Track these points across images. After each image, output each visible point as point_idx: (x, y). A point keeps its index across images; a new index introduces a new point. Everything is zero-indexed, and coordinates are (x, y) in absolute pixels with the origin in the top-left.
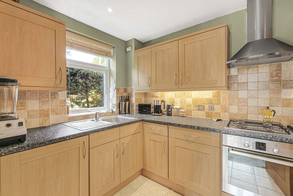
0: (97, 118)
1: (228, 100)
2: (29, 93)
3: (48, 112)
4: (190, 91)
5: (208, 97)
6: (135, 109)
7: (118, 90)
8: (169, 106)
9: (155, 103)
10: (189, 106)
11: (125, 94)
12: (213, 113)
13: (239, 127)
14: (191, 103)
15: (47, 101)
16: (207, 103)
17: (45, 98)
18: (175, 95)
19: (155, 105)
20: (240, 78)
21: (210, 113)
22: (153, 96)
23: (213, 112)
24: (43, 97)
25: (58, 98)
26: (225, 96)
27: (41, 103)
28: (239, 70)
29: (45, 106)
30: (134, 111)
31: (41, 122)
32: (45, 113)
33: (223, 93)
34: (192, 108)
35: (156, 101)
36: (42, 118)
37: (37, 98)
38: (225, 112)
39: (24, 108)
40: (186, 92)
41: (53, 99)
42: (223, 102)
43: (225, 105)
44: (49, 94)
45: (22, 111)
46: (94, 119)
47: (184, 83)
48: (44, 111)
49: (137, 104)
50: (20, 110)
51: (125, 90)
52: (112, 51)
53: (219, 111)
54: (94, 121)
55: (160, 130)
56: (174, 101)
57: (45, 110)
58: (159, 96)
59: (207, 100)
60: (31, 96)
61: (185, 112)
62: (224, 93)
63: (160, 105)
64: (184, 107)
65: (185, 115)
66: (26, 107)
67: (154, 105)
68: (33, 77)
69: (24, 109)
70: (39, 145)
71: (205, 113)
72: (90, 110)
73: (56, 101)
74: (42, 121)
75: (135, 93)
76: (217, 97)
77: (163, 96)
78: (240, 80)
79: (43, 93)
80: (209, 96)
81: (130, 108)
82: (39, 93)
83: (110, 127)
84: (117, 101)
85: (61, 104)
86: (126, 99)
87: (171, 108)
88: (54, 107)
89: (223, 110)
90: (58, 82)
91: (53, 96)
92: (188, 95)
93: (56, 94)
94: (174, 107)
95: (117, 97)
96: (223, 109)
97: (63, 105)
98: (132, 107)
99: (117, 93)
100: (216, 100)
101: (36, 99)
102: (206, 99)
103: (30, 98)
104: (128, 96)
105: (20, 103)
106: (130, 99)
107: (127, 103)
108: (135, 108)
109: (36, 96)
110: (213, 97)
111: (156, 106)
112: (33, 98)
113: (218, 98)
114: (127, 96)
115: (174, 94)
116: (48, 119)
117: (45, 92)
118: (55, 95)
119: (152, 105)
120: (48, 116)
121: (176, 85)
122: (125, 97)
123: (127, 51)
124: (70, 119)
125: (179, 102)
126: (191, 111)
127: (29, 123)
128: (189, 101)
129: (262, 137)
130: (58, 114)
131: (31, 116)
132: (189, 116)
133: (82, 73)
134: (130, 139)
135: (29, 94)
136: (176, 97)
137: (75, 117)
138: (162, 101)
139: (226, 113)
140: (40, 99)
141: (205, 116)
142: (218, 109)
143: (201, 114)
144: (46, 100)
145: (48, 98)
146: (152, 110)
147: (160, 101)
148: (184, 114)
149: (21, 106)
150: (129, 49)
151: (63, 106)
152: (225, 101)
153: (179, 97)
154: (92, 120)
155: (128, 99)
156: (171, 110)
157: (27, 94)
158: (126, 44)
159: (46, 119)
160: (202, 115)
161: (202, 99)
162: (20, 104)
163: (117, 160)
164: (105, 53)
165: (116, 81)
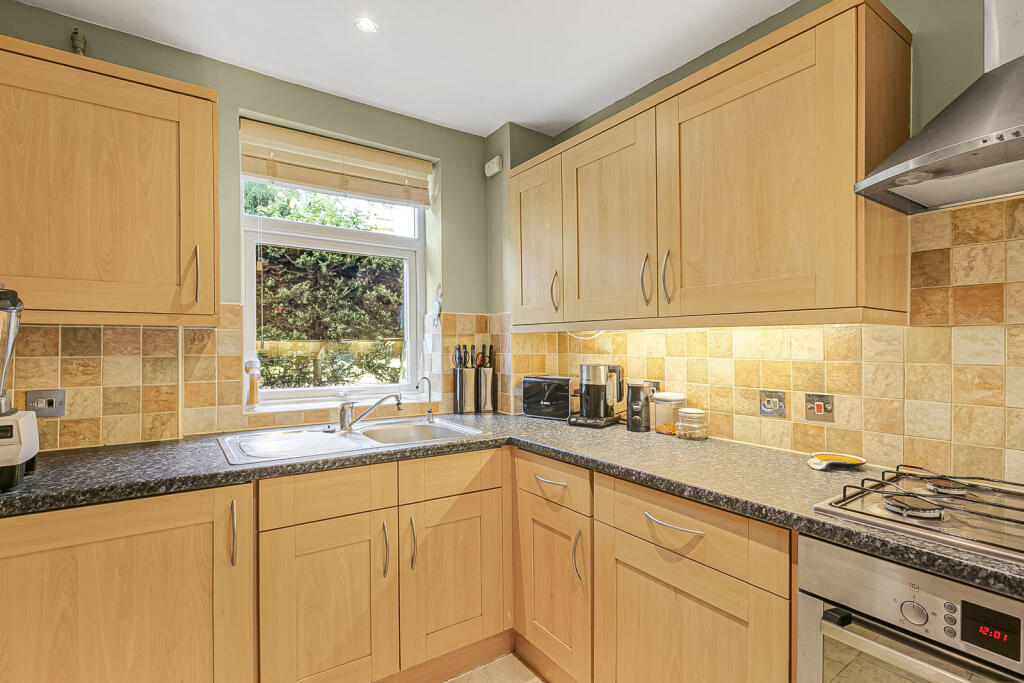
0: (347, 425)
1: (899, 373)
2: (109, 332)
3: (171, 394)
4: (727, 330)
5: (803, 356)
6: (512, 398)
7: (448, 323)
8: (635, 391)
9: (585, 377)
10: (723, 392)
11: (479, 341)
12: (828, 429)
13: (898, 510)
14: (731, 381)
15: (171, 359)
16: (799, 383)
17: (164, 350)
18: (667, 347)
19: (585, 382)
20: (965, 264)
21: (811, 432)
22: (588, 348)
23: (827, 425)
24: (157, 346)
25: (213, 350)
26: (881, 354)
27: (148, 365)
28: (957, 222)
29: (162, 377)
30: (509, 405)
31: (149, 426)
32: (164, 397)
33: (873, 338)
34: (736, 402)
35: (588, 367)
36: (152, 414)
37: (139, 349)
38: (883, 430)
39: (93, 382)
40: (711, 332)
41: (198, 352)
42: (873, 382)
43: (883, 394)
44: (177, 337)
45: (87, 390)
46: (337, 427)
47: (677, 295)
48: (158, 391)
49: (522, 377)
50: (81, 385)
51: (483, 325)
52: (430, 178)
53: (856, 423)
54: (333, 432)
55: (565, 487)
56: (662, 369)
57: (164, 390)
58: (609, 347)
59: (798, 369)
60: (115, 343)
61: (701, 420)
62: (879, 339)
63: (603, 383)
64: (701, 397)
65: (698, 433)
66: (98, 377)
67: (581, 385)
68: (101, 280)
69: (91, 385)
70: (51, 505)
71: (791, 431)
72: (346, 395)
73: (206, 358)
74: (153, 421)
75: (515, 335)
76: (846, 358)
77: (621, 348)
78: (962, 273)
79: (157, 333)
80: (811, 349)
81: (500, 393)
82: (144, 333)
83: (348, 459)
84: (444, 362)
85: (222, 370)
86: (483, 359)
87: (647, 399)
88: (200, 378)
89: (873, 421)
90: (186, 297)
91: (196, 342)
92: (718, 347)
93: (206, 336)
94: (657, 395)
95: (446, 350)
96: (876, 417)
97: (231, 374)
98: (505, 389)
99: (444, 336)
100: (838, 369)
101: (131, 353)
102: (797, 366)
103: (114, 349)
104: (491, 347)
105: (80, 364)
106: (500, 357)
107: (488, 372)
108: (513, 395)
109: (132, 341)
110: (827, 356)
111: (587, 386)
112: (123, 349)
113: (848, 363)
114: (484, 347)
115: (664, 340)
116: (173, 420)
117: (165, 331)
118: (203, 339)
119: (574, 385)
120: (171, 409)
121: (648, 302)
122: (479, 349)
123: (488, 174)
124: (255, 422)
125: (682, 376)
126: (729, 417)
127: (109, 429)
128: (723, 370)
129: (992, 581)
130: (213, 405)
131: (116, 405)
132: (722, 435)
133: (374, 266)
134: (447, 509)
135: (109, 337)
136: (669, 354)
137: (273, 415)
138: (612, 370)
139: (888, 438)
140: (145, 353)
141: (787, 440)
142: (850, 416)
143: (770, 434)
144: (167, 355)
145: (173, 350)
146: (575, 403)
147: (602, 368)
148: (695, 429)
149: (84, 374)
150: (492, 168)
151: (230, 378)
152: (887, 378)
153: (681, 354)
154: (327, 429)
155: (489, 357)
156: (647, 406)
157: (105, 334)
158: (483, 146)
159: (165, 420)
160: (778, 436)
161: (779, 365)
162: (81, 368)
163: (382, 584)
164: (402, 189)
165: (440, 291)
